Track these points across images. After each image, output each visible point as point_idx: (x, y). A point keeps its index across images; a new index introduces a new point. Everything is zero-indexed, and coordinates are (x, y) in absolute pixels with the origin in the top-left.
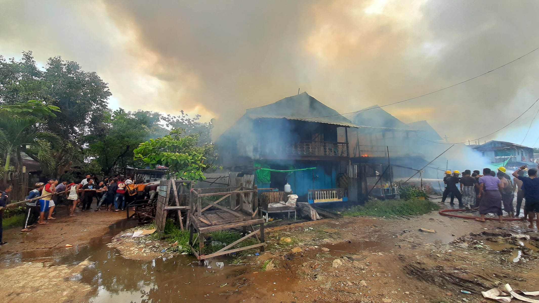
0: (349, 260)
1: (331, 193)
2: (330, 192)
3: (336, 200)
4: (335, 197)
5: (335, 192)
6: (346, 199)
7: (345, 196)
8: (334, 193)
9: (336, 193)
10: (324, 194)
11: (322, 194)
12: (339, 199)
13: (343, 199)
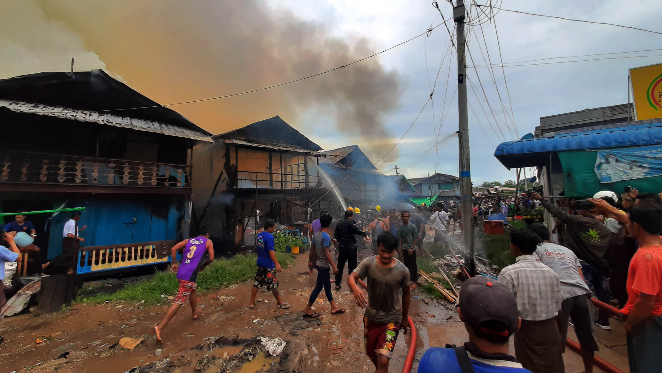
2: (140, 248)
3: (151, 261)
4: (150, 256)
5: (151, 247)
8: (148, 250)
9: (154, 249)
12: (160, 258)
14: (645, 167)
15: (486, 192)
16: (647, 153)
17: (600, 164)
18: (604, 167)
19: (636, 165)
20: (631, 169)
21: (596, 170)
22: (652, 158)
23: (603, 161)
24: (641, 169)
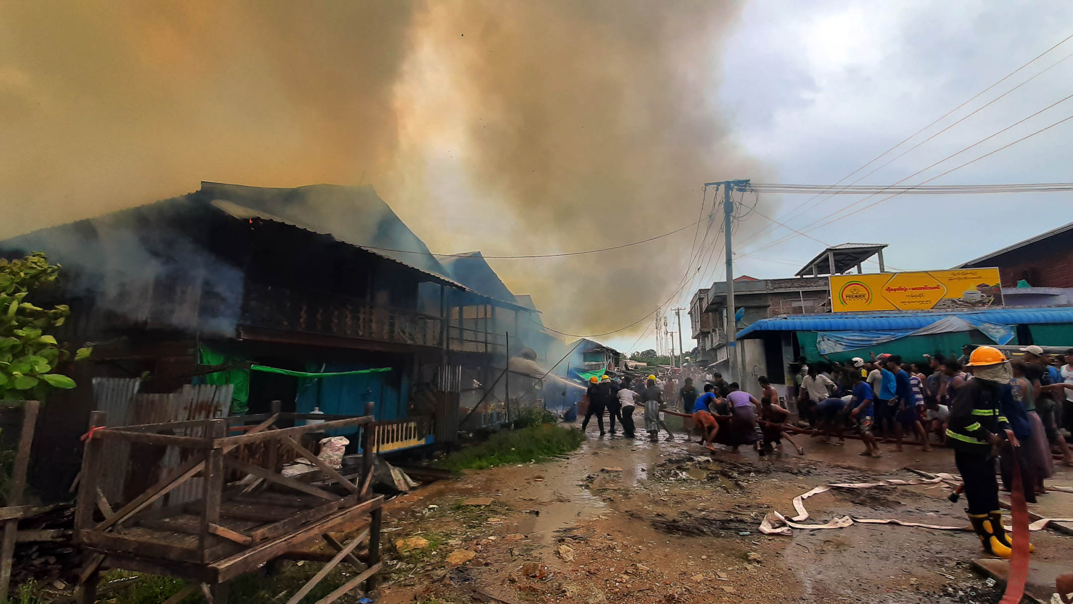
0: (577, 541)
1: (407, 428)
2: (405, 425)
3: (413, 443)
4: (412, 436)
5: (412, 425)
6: (431, 439)
7: (430, 434)
8: (411, 428)
9: (415, 427)
10: (393, 431)
11: (388, 431)
12: (419, 440)
13: (426, 441)
14: (843, 345)
16: (844, 335)
17: (820, 342)
18: (822, 343)
19: (838, 343)
20: (836, 345)
21: (817, 345)
22: (846, 339)
23: (821, 339)
24: (840, 346)
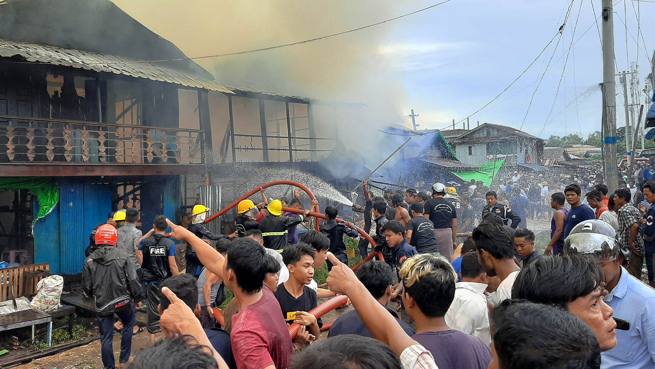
15: (562, 157)
